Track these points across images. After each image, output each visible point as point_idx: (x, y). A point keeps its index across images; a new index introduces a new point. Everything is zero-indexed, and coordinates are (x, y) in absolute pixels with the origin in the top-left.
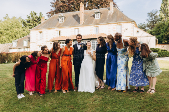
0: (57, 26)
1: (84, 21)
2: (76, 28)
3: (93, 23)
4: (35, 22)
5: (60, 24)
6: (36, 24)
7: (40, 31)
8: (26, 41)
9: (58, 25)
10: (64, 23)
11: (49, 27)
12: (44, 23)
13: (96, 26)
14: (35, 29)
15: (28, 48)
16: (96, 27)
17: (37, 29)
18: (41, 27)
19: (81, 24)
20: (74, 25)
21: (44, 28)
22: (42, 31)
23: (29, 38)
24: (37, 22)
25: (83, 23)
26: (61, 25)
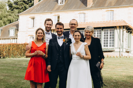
0: (55, 9)
1: (92, 3)
2: (82, 12)
3: (106, 5)
4: (24, 4)
5: (59, 7)
6: (25, 6)
7: (32, 16)
8: (13, 30)
9: (56, 7)
10: (65, 5)
11: (45, 10)
12: (38, 5)
13: (110, 9)
14: (25, 13)
15: (16, 39)
16: (110, 12)
17: (29, 13)
18: (33, 11)
19: (88, 6)
20: (78, 8)
21: (38, 11)
22: (34, 16)
23: (17, 26)
24: (28, 4)
25: (91, 5)
26: (61, 8)
